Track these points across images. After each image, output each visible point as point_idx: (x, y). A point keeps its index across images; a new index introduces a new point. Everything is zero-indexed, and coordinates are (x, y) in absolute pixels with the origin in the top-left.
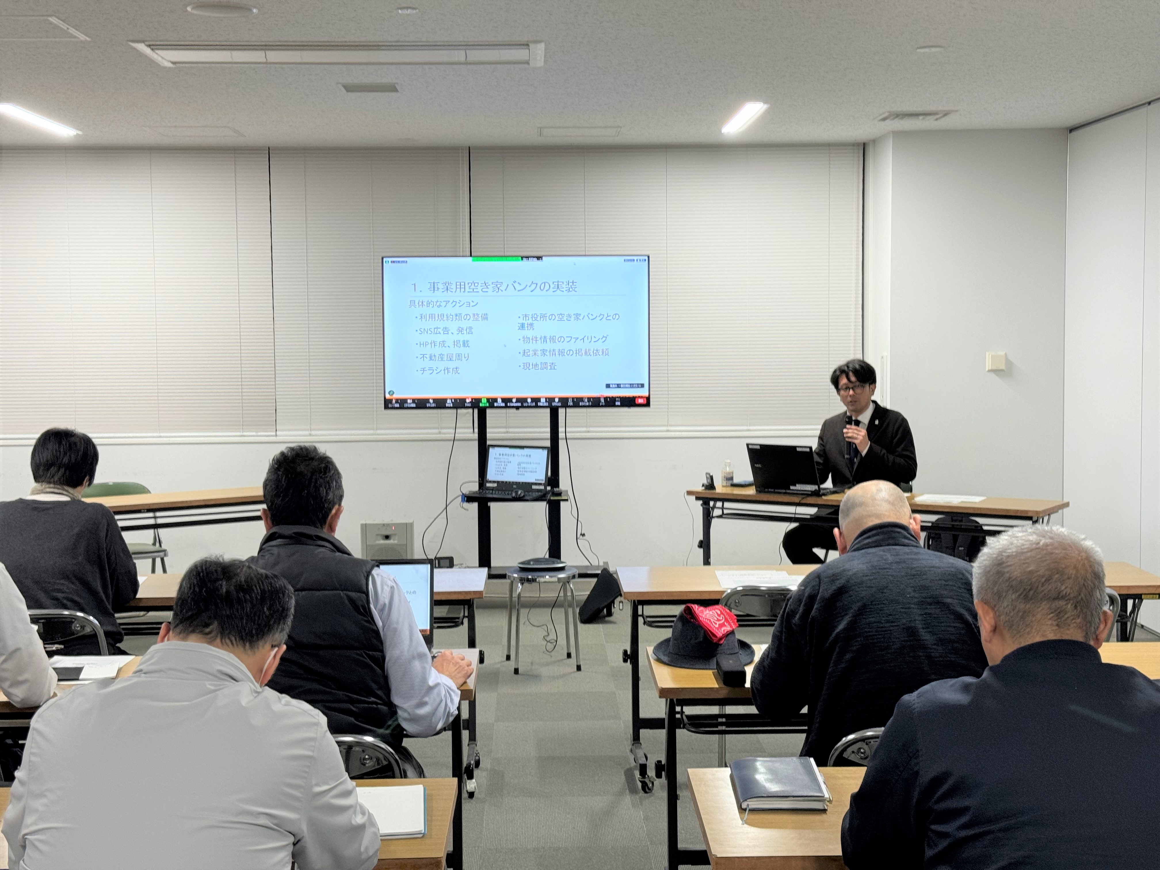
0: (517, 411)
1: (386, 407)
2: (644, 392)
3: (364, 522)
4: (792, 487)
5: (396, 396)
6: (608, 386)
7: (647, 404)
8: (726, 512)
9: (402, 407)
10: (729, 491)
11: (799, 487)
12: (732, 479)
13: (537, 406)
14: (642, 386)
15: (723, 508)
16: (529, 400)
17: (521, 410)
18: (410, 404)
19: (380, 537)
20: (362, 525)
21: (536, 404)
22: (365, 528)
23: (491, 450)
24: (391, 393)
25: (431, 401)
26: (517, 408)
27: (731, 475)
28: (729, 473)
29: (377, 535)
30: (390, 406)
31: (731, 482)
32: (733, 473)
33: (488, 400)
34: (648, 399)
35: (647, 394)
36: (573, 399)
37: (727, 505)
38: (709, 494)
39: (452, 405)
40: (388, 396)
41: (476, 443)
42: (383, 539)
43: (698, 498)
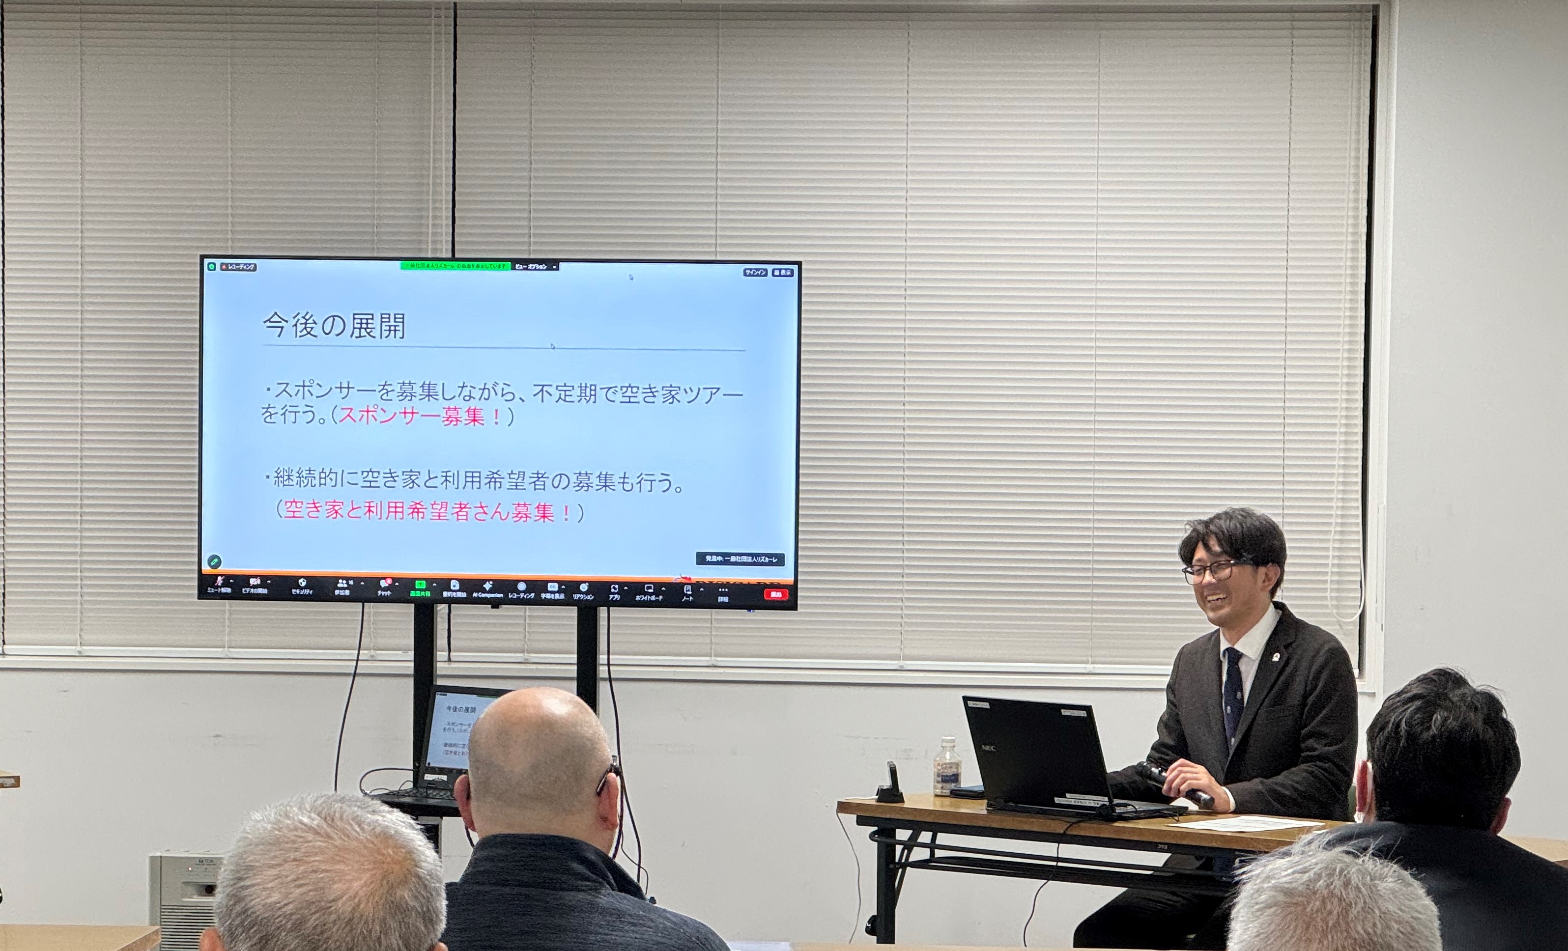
0: (495, 611)
1: (203, 594)
2: (784, 575)
3: (158, 854)
4: (1057, 800)
5: (225, 568)
6: (701, 559)
7: (790, 603)
8: (939, 853)
9: (236, 595)
10: (947, 805)
11: (1071, 799)
12: (955, 778)
13: (539, 602)
14: (778, 560)
15: (932, 846)
16: (522, 586)
17: (505, 610)
18: (255, 587)
19: (190, 889)
20: (153, 859)
21: (538, 595)
22: (159, 865)
23: (439, 698)
24: (216, 562)
25: (303, 583)
26: (495, 604)
27: (954, 770)
28: (951, 765)
29: (186, 883)
30: (211, 590)
31: (953, 786)
32: (957, 765)
33: (430, 581)
34: (792, 590)
35: (789, 579)
36: (622, 584)
37: (943, 838)
38: (889, 811)
39: (347, 592)
40: (206, 569)
41: (409, 684)
42: (200, 895)
43: (862, 821)
